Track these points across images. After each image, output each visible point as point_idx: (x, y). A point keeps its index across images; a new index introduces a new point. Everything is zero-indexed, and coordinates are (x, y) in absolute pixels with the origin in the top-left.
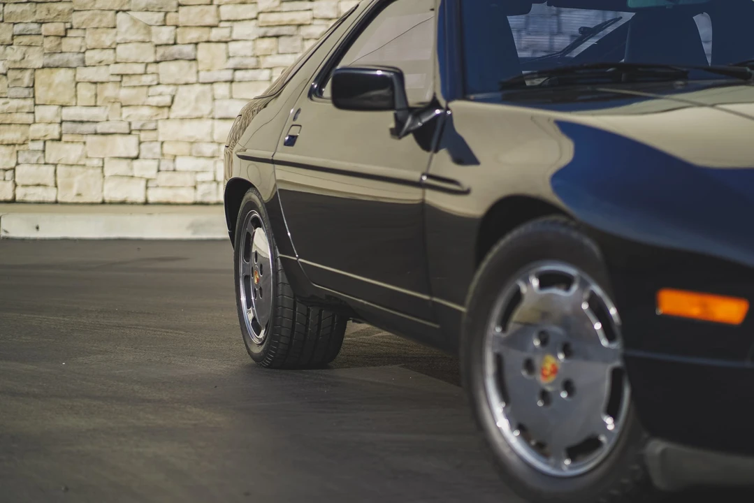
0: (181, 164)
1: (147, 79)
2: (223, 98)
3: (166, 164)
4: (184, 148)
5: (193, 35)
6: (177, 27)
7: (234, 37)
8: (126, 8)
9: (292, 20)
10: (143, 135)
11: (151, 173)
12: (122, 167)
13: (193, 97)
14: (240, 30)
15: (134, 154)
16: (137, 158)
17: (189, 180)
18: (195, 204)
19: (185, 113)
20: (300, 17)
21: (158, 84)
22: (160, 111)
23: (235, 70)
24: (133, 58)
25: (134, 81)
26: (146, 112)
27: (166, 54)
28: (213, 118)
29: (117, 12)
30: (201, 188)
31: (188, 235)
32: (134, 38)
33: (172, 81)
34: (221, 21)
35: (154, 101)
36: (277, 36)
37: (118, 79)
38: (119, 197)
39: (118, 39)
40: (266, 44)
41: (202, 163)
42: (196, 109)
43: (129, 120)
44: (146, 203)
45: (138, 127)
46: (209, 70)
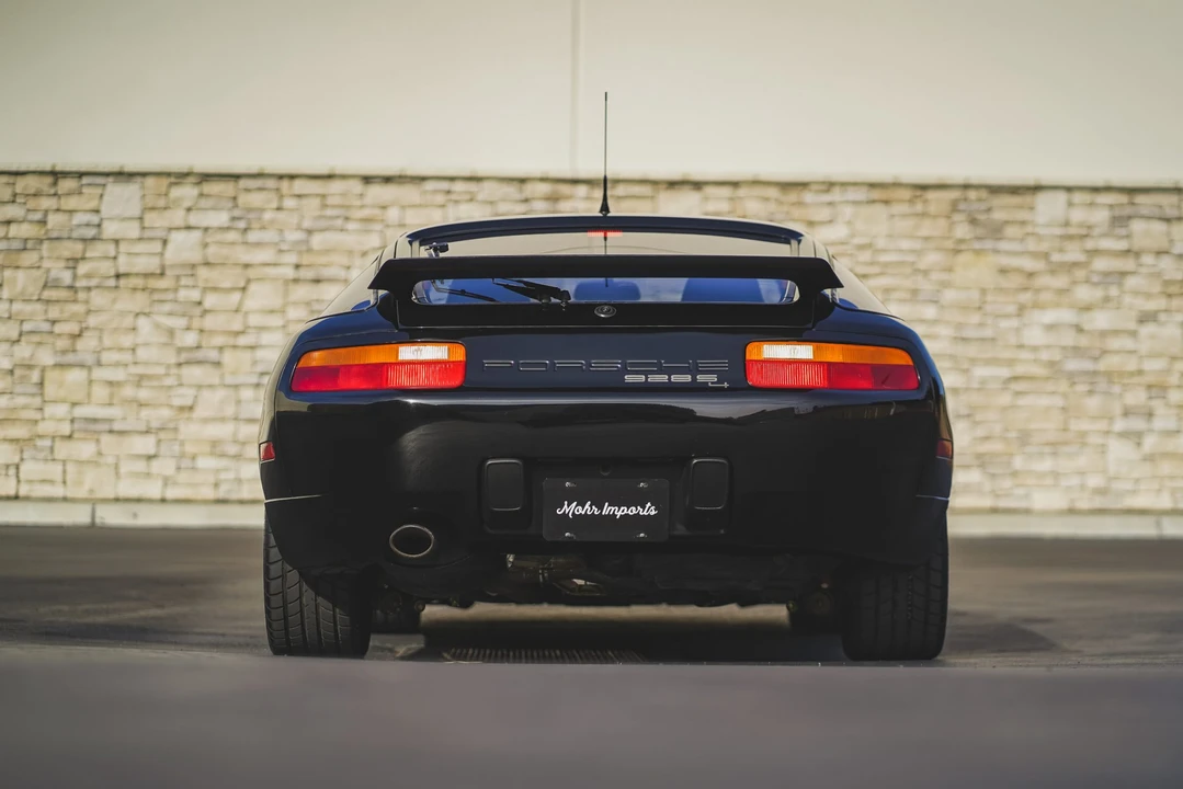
0: (202, 463)
1: (169, 381)
3: (186, 463)
5: (219, 340)
8: (147, 311)
12: (141, 466)
14: (266, 338)
18: (215, 501)
21: (181, 385)
24: (154, 360)
25: (155, 383)
27: (189, 357)
28: (237, 420)
29: (137, 315)
35: (177, 402)
38: (134, 492)
39: (140, 340)
41: (223, 463)
44: (163, 500)
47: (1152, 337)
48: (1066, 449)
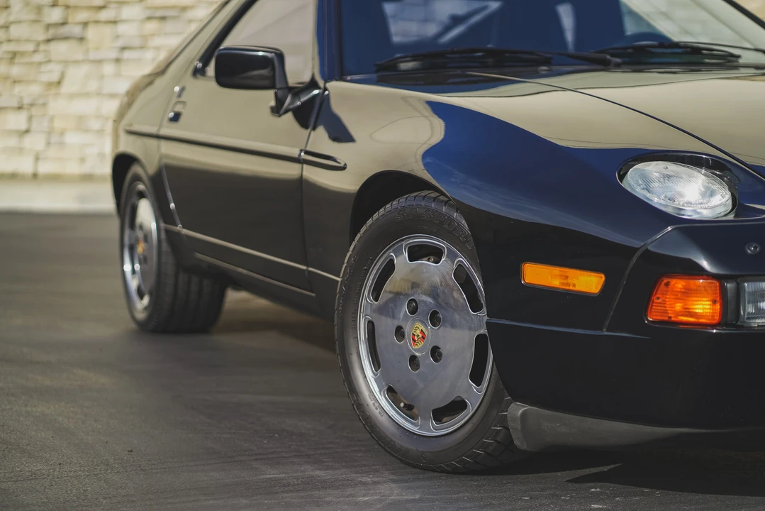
2: (111, 76)
4: (72, 123)
6: (68, 7)
7: (123, 17)
10: (34, 110)
11: (41, 147)
13: (82, 75)
16: (27, 131)
17: (77, 153)
19: (74, 90)
22: (50, 87)
23: (123, 49)
26: (36, 88)
30: (88, 162)
32: (25, 17)
33: (62, 58)
34: (110, 2)
36: (163, 18)
37: (12, 57)
40: (152, 26)
42: (84, 85)
45: (29, 102)
46: (97, 49)
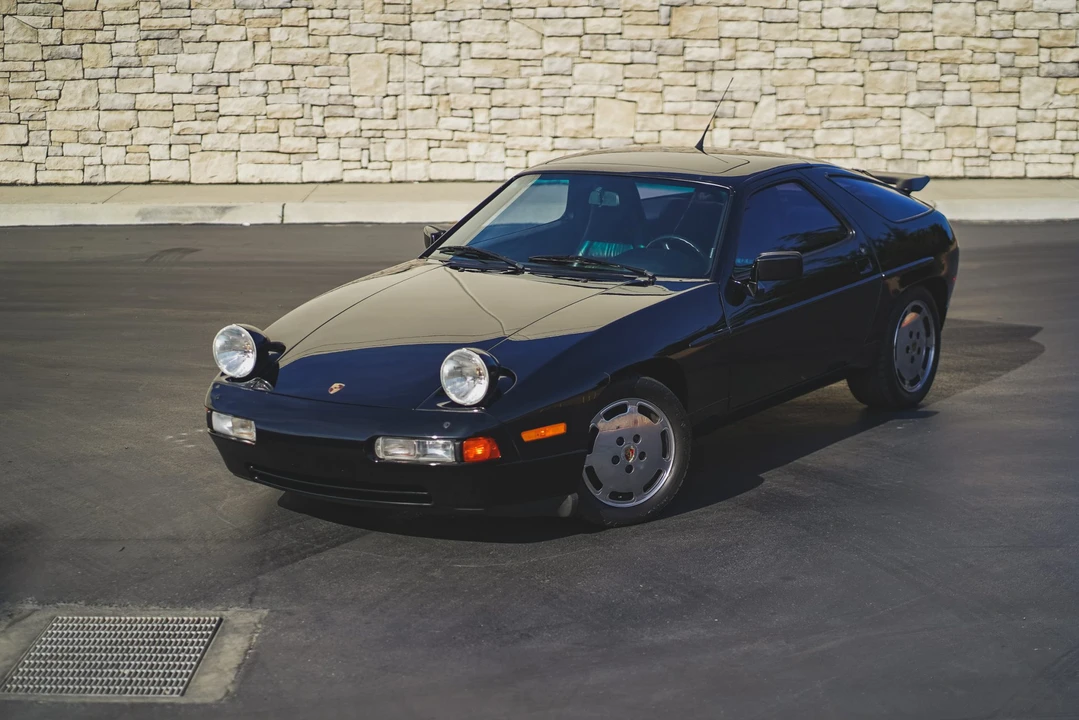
0: (68, 149)
1: (35, 75)
2: (109, 92)
3: (54, 150)
4: (73, 136)
5: (79, 36)
6: (63, 29)
7: (117, 39)
8: (12, 12)
9: (173, 26)
10: (31, 124)
11: (41, 158)
12: (13, 153)
13: (80, 91)
14: (122, 33)
15: (25, 142)
16: (27, 145)
17: (78, 163)
18: (83, 184)
19: (73, 104)
20: (180, 23)
21: (46, 79)
22: (48, 103)
23: (119, 67)
24: (21, 57)
25: (22, 77)
26: (35, 104)
27: (53, 53)
28: (98, 109)
30: (89, 171)
31: (137, 221)
32: (21, 39)
33: (59, 77)
34: (104, 25)
35: (43, 94)
36: (158, 39)
37: (7, 75)
39: (6, 40)
40: (148, 45)
41: (89, 149)
42: (83, 101)
43: (17, 111)
44: (36, 184)
45: (27, 117)
46: (93, 68)
47: (945, 16)
48: (863, 122)
